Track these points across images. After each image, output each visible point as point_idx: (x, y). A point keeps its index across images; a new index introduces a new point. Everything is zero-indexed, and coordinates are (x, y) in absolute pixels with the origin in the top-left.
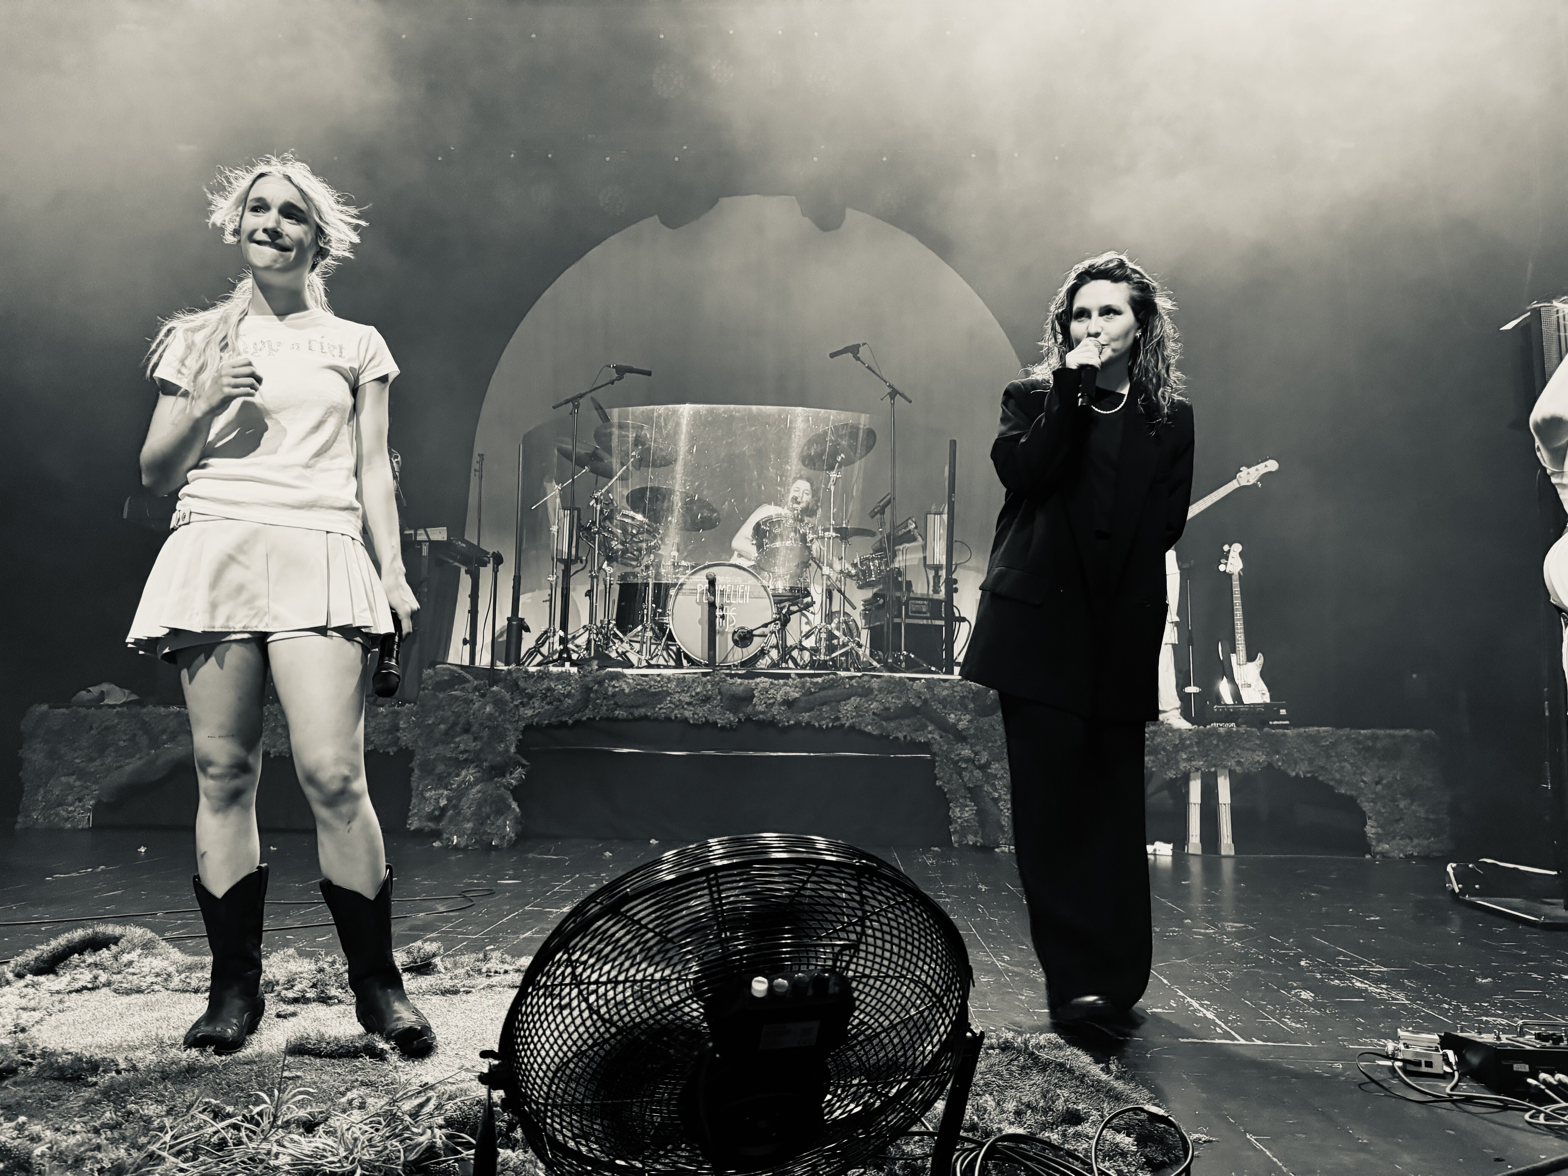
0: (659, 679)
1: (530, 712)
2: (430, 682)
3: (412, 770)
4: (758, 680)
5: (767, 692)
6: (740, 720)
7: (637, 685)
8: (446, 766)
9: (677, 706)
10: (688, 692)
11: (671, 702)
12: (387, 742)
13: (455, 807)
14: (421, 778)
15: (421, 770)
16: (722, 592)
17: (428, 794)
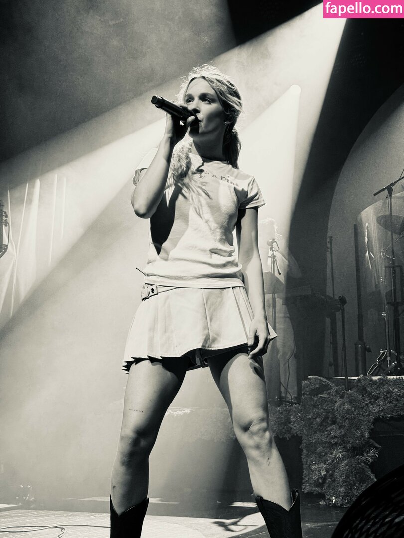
1: (376, 409)
2: (307, 389)
3: (301, 451)
8: (323, 448)
12: (284, 431)
13: (332, 475)
14: (307, 456)
15: (308, 451)
17: (313, 467)
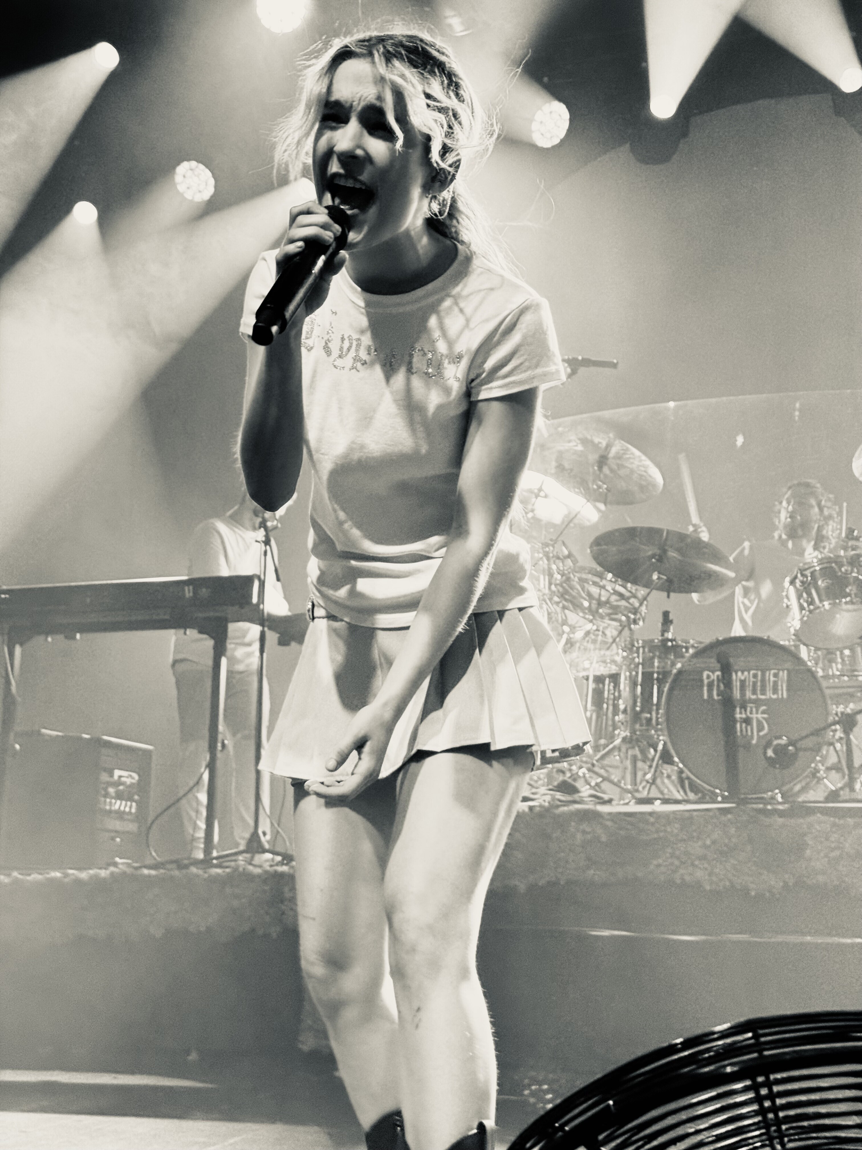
0: (652, 820)
4: (811, 819)
5: (827, 839)
6: (786, 883)
7: (621, 829)
9: (682, 863)
10: (698, 838)
11: (672, 855)
16: (743, 683)
